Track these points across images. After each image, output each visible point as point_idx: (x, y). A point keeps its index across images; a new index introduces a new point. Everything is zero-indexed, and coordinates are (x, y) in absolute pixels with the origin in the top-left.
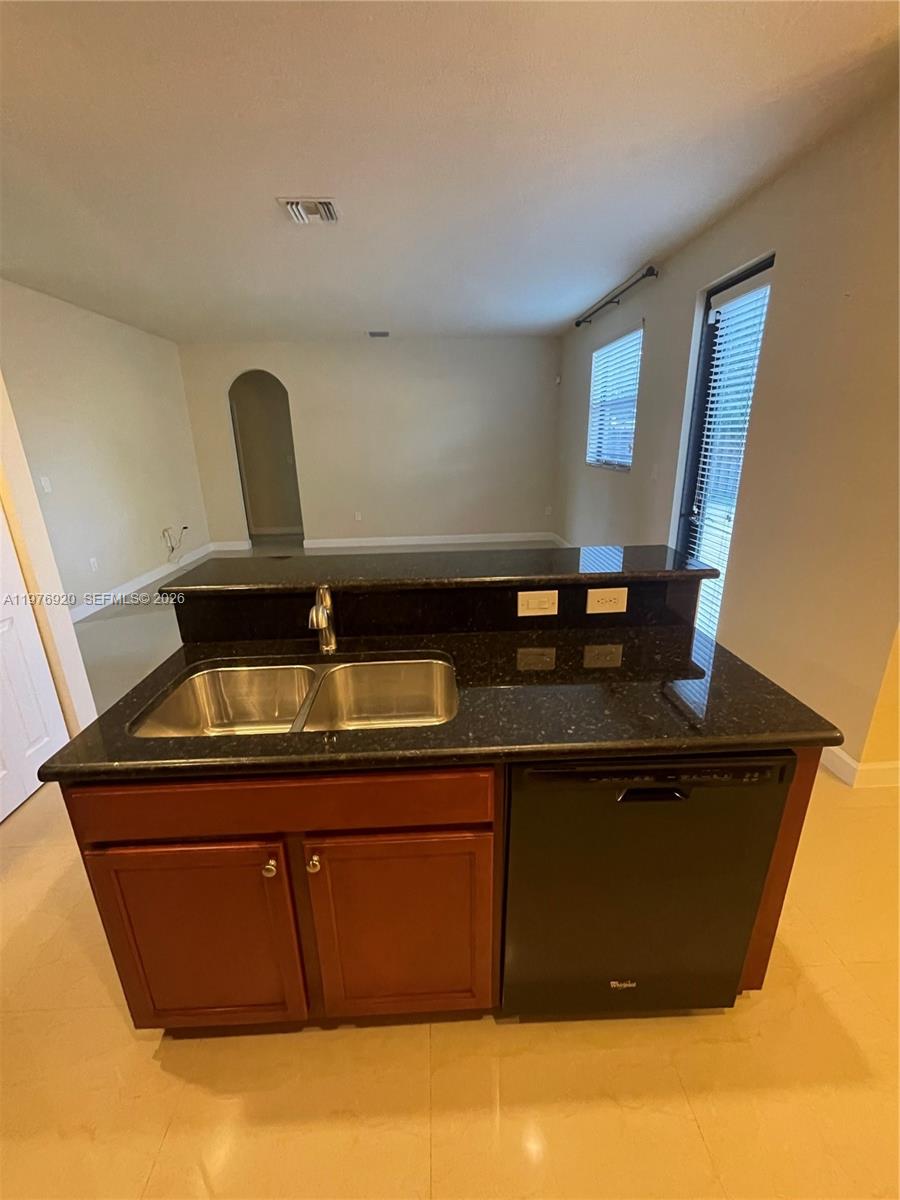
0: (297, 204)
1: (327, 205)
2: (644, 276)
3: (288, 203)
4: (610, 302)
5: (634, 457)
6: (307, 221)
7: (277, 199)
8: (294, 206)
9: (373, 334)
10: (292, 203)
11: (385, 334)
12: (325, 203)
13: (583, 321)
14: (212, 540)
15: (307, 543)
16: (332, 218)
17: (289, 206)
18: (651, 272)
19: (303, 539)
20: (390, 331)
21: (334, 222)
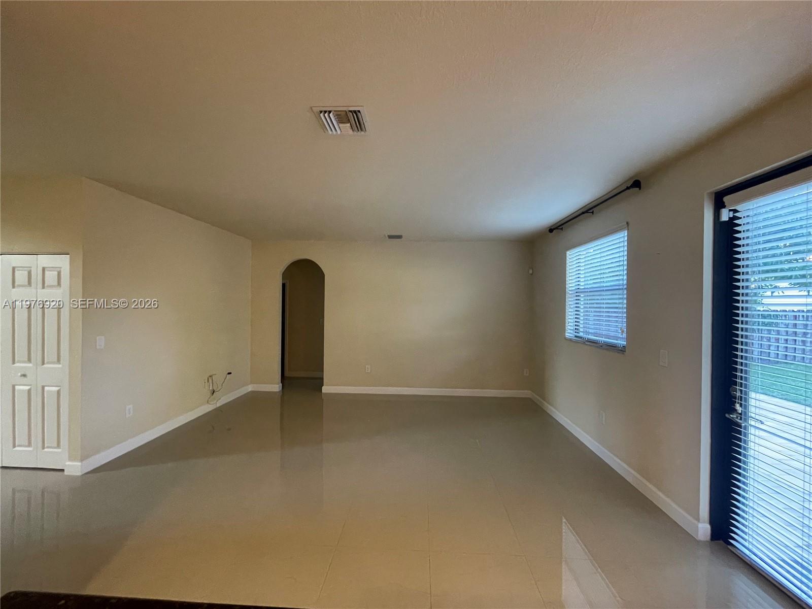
0: (330, 112)
1: (356, 113)
2: (628, 188)
3: (321, 112)
4: (587, 212)
5: (628, 339)
6: (339, 132)
7: (311, 108)
8: (326, 115)
9: (391, 237)
10: (325, 112)
11: (400, 237)
12: (355, 112)
13: (557, 228)
14: (252, 383)
15: (325, 389)
16: (362, 130)
17: (322, 115)
18: (637, 184)
19: (323, 385)
20: (403, 235)
21: (363, 133)
